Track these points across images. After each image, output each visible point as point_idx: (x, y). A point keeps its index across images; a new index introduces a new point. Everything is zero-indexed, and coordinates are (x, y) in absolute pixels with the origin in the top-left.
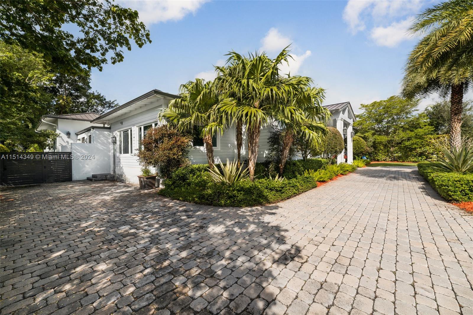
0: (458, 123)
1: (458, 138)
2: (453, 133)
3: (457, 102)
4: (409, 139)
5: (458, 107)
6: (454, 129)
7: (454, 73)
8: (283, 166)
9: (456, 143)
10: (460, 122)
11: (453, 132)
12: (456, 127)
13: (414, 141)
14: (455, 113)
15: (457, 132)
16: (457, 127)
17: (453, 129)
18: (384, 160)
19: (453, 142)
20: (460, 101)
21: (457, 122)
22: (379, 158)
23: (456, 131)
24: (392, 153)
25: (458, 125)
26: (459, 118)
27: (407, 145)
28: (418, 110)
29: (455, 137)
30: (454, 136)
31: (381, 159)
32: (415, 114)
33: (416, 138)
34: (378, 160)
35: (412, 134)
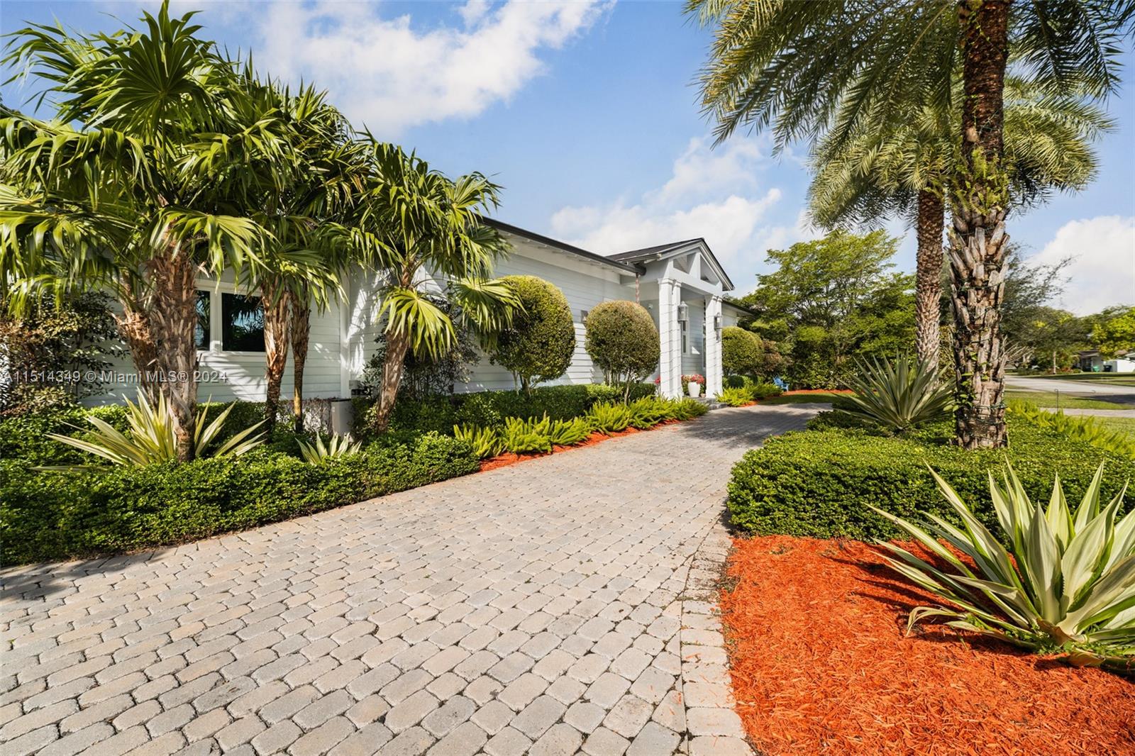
0: (933, 294)
1: (931, 331)
2: (921, 320)
3: (929, 239)
4: (874, 335)
5: (932, 251)
6: (924, 311)
7: (911, 158)
8: (385, 411)
9: (930, 346)
10: (936, 292)
11: (922, 316)
12: (927, 305)
13: (885, 340)
14: (926, 268)
15: (931, 317)
16: (930, 304)
17: (921, 310)
18: (823, 387)
19: (921, 343)
20: (936, 238)
21: (929, 292)
22: (811, 383)
23: (927, 314)
24: (840, 369)
25: (932, 299)
26: (934, 281)
27: (868, 349)
28: (895, 265)
29: (924, 331)
30: (923, 328)
31: (815, 385)
32: (888, 273)
33: (888, 332)
34: (809, 388)
35: (881, 323)
